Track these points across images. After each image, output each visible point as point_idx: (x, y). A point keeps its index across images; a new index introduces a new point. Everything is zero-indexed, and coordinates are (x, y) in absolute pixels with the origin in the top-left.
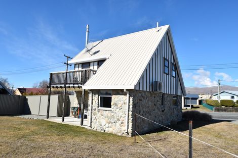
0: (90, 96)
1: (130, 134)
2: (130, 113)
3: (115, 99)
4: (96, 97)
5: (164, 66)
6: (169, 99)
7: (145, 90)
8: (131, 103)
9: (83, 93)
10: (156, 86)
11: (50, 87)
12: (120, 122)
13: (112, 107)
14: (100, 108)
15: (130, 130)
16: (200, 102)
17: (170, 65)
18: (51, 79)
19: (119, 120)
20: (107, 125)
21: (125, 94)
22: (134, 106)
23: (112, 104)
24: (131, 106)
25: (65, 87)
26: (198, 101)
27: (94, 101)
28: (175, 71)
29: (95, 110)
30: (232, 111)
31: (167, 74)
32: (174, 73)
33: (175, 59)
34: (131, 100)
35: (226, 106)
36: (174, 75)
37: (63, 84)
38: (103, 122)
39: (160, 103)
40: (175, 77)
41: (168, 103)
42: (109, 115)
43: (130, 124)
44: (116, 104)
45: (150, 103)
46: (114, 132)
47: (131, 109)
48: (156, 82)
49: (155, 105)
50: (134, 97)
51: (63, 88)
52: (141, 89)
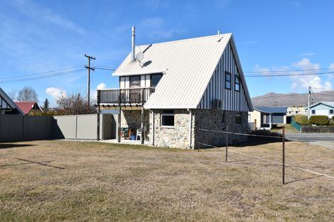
0: (151, 115)
1: (193, 148)
2: (193, 130)
3: (177, 117)
4: (158, 116)
5: (226, 80)
6: (230, 116)
7: (205, 108)
8: (193, 121)
9: (142, 112)
10: (216, 104)
11: (99, 106)
12: (183, 138)
13: (175, 125)
14: (162, 126)
15: (193, 145)
16: (289, 120)
17: (233, 78)
18: (99, 97)
19: (182, 136)
20: (171, 142)
21: (188, 113)
22: (196, 123)
23: (175, 121)
24: (193, 124)
25: (120, 106)
26: (285, 117)
27: (155, 120)
28: (239, 84)
29: (157, 128)
30: (326, 132)
31: (228, 89)
32: (237, 87)
33: (239, 69)
34: (193, 118)
35: (318, 125)
36: (237, 88)
37: (116, 102)
38: (167, 139)
39: (220, 120)
40: (239, 91)
41: (229, 121)
42: (172, 132)
43: (193, 139)
44: (179, 122)
45: (210, 121)
46: (178, 147)
47: (193, 126)
48: (216, 100)
49: (215, 122)
50: (196, 115)
51: (116, 106)
52: (202, 108)
